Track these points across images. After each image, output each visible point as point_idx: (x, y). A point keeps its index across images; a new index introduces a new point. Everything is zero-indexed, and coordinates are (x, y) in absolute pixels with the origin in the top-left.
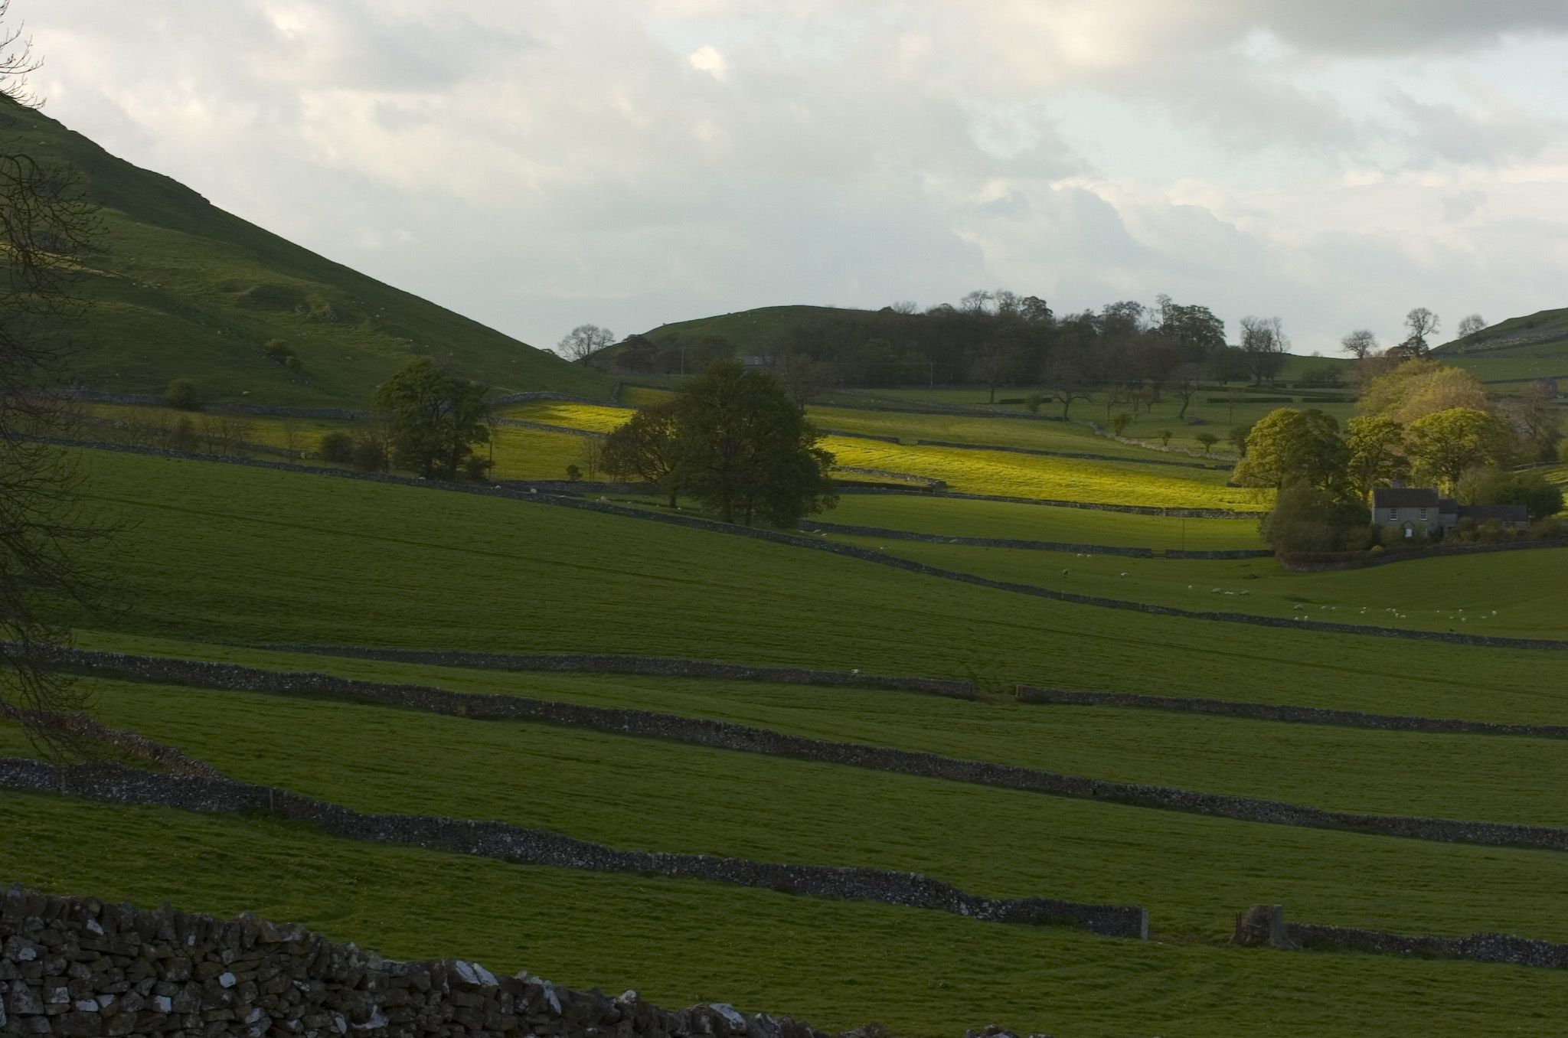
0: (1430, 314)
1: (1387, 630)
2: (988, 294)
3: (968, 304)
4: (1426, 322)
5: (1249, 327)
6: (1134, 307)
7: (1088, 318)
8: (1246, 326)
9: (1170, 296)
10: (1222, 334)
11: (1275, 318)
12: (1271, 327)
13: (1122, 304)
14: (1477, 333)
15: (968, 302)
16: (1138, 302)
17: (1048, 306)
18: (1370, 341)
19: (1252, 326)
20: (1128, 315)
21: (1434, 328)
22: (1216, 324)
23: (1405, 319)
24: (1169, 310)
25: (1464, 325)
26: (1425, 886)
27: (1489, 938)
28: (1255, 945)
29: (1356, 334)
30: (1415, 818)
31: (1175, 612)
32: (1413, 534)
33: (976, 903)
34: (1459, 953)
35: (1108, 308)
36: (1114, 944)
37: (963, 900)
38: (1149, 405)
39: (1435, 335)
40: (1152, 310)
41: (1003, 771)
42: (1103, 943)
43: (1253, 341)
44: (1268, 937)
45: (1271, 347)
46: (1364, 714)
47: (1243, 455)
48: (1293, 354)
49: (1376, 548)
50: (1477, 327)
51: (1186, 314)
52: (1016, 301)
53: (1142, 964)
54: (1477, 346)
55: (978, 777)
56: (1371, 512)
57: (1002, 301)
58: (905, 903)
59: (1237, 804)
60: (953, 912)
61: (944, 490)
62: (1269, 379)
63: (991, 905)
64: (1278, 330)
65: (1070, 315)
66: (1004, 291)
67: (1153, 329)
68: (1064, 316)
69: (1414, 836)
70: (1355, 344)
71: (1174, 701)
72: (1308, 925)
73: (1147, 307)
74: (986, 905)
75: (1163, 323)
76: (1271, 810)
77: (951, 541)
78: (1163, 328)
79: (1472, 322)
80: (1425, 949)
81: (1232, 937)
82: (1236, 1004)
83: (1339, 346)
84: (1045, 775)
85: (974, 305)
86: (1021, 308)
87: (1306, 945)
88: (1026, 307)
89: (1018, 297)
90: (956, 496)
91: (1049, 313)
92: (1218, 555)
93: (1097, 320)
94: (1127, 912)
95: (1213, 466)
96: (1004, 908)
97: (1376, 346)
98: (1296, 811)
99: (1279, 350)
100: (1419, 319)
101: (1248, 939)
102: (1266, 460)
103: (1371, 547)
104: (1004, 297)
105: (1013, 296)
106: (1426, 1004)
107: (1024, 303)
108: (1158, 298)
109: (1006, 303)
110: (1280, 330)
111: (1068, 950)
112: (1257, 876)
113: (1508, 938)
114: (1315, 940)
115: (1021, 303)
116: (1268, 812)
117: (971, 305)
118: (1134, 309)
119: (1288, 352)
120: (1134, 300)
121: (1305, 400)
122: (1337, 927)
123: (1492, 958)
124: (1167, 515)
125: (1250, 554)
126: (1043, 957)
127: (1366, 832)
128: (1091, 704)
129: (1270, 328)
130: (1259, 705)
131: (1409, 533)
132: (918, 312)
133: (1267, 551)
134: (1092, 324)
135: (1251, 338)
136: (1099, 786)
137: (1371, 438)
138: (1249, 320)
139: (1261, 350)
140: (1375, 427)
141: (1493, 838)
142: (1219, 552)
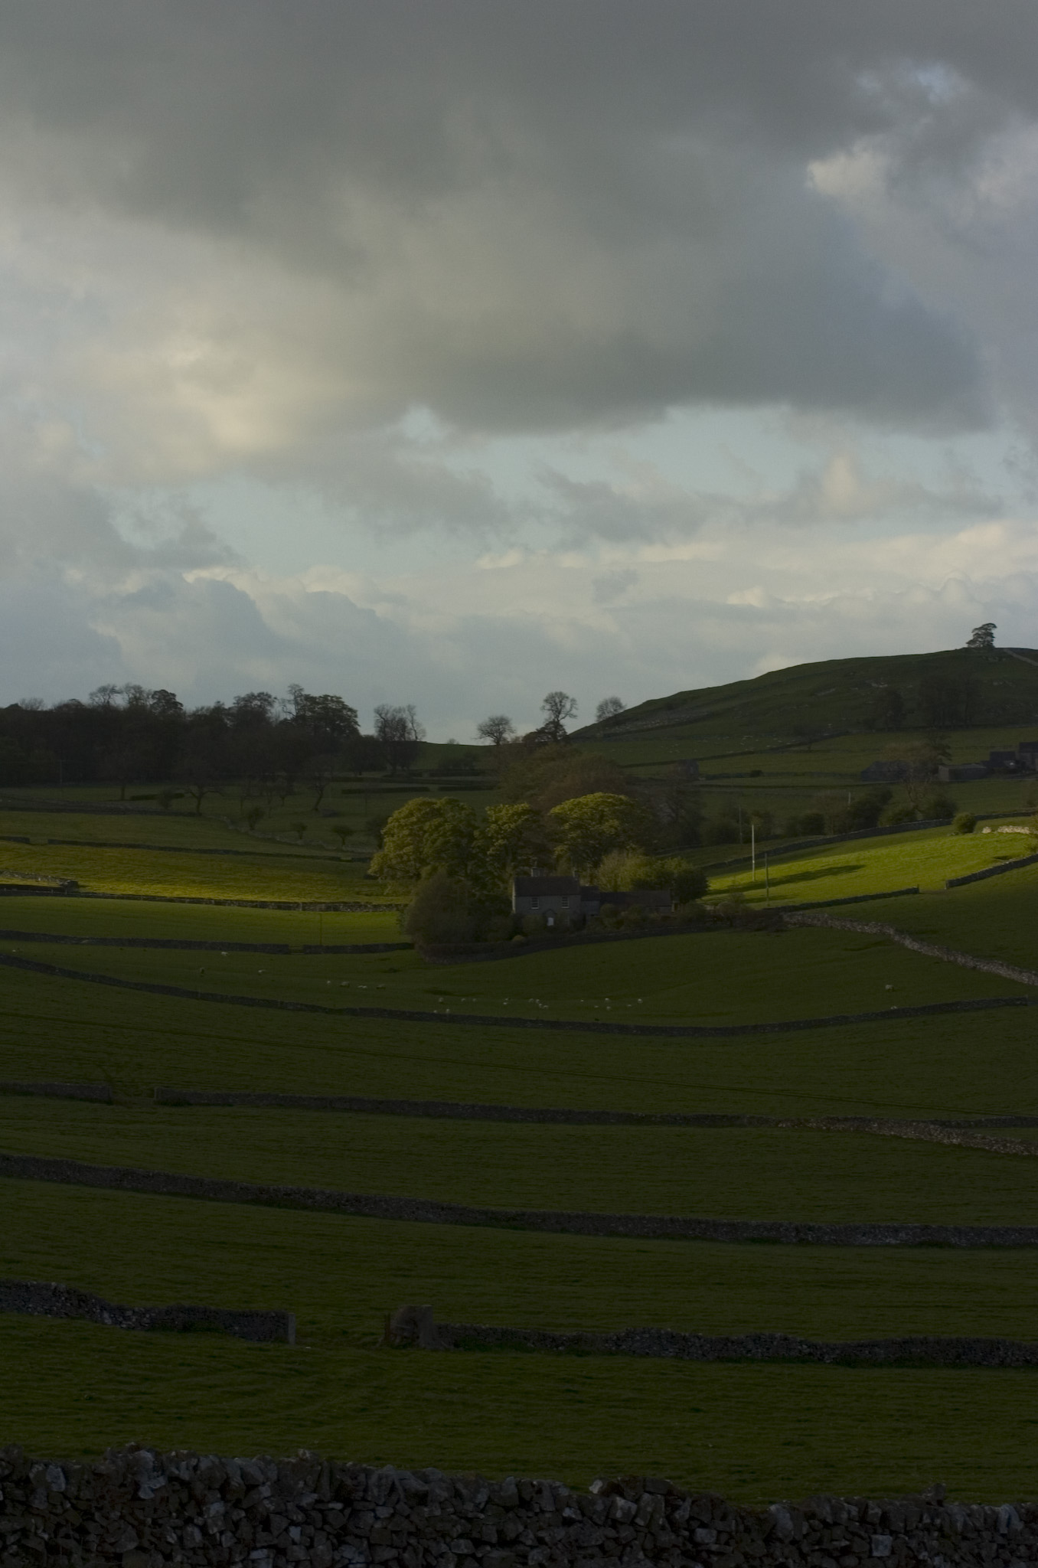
0: (567, 698)
1: (531, 1021)
2: (117, 689)
3: (97, 699)
4: (564, 706)
5: (383, 715)
6: (265, 698)
7: (218, 711)
8: (380, 715)
9: (303, 686)
10: (356, 723)
11: (409, 706)
12: (406, 715)
13: (253, 695)
14: (615, 716)
15: (97, 697)
16: (269, 693)
17: (178, 699)
18: (506, 727)
19: (386, 714)
20: (260, 706)
21: (572, 712)
22: (349, 713)
23: (542, 703)
24: (301, 700)
25: (602, 708)
26: (577, 1281)
27: (644, 1332)
28: (405, 1347)
29: (492, 720)
30: (564, 1212)
31: (314, 1009)
32: (555, 922)
33: (118, 1313)
34: (614, 1348)
35: (239, 700)
36: (261, 1349)
37: (105, 1310)
38: (283, 798)
39: (573, 720)
40: (283, 701)
41: (144, 1176)
42: (249, 1349)
43: (387, 730)
44: (418, 1337)
45: (406, 735)
46: (510, 1108)
47: (381, 846)
48: (428, 742)
49: (518, 938)
50: (615, 710)
51: (318, 703)
52: (145, 695)
53: (291, 1369)
54: (617, 729)
55: (118, 1182)
56: (511, 902)
57: (131, 696)
58: (46, 1313)
59: (383, 1203)
60: (96, 1322)
61: (77, 890)
62: (405, 768)
63: (134, 1312)
64: (412, 717)
65: (200, 707)
66: (132, 685)
67: (286, 719)
68: (194, 709)
69: (564, 1230)
70: (492, 730)
71: (315, 1099)
72: (458, 1325)
73: (279, 698)
74: (129, 1313)
75: (295, 714)
76: (418, 1208)
77: (84, 942)
78: (296, 719)
79: (610, 705)
80: (577, 1346)
81: (380, 1340)
82: (388, 1407)
83: (476, 733)
84: (186, 1178)
85: (103, 700)
86: (151, 702)
87: (457, 1345)
88: (155, 701)
89: (147, 690)
90: (87, 895)
91: (179, 706)
92: (357, 949)
93: (228, 712)
94: (273, 1317)
95: (350, 858)
96: (148, 1316)
97: (513, 732)
98: (443, 1209)
99: (414, 738)
100: (557, 703)
101: (398, 1341)
102: (404, 851)
103: (511, 938)
104: (133, 691)
105: (142, 689)
106: (581, 1402)
107: (153, 697)
108: (290, 689)
109: (135, 697)
110: (415, 717)
111: (215, 1357)
112: (405, 1276)
113: (663, 1332)
114: (465, 1340)
115: (150, 696)
116: (414, 1210)
117: (100, 700)
118: (265, 700)
119: (423, 740)
120: (265, 691)
121: (442, 789)
122: (487, 1326)
123: (647, 1354)
124: (304, 909)
125: (389, 947)
126: (189, 1365)
127: (515, 1228)
128: (230, 1105)
129: (404, 716)
130: (402, 1102)
131: (551, 921)
132: (45, 709)
133: (406, 943)
134: (223, 716)
135: (385, 726)
136: (241, 1188)
137: (509, 826)
138: (383, 708)
139: (396, 739)
140: (513, 815)
141: (645, 1230)
142: (357, 946)
